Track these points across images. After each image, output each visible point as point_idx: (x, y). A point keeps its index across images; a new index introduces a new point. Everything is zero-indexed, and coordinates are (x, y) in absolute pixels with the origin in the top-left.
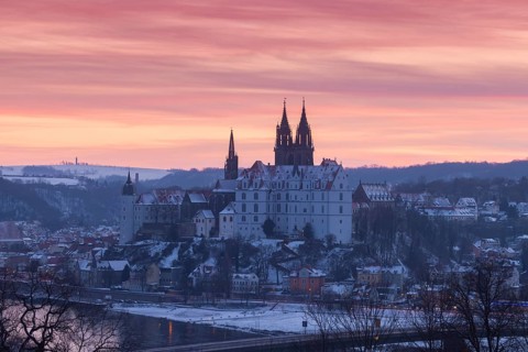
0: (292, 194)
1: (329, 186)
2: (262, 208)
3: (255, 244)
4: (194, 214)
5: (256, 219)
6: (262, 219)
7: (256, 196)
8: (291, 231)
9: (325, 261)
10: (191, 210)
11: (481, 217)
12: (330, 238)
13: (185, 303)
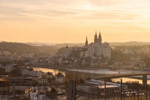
0: (99, 48)
1: (106, 47)
2: (93, 51)
3: (92, 58)
4: (80, 52)
5: (92, 53)
6: (93, 53)
7: (92, 49)
8: (99, 55)
9: (106, 61)
10: (79, 51)
11: (129, 53)
12: (107, 57)
13: (82, 69)
